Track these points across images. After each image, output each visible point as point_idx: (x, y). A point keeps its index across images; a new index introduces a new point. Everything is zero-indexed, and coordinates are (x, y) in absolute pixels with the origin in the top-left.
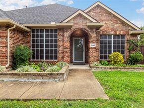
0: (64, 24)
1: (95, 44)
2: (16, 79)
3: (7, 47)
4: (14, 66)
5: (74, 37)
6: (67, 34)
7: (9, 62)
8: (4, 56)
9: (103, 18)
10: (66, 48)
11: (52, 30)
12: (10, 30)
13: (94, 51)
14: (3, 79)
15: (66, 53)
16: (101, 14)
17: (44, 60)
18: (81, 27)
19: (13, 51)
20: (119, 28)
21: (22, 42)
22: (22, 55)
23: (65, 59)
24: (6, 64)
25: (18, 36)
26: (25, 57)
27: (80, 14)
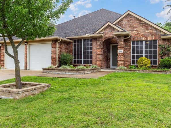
0: (96, 35)
1: (122, 50)
2: (59, 72)
3: (56, 54)
4: (60, 65)
5: (112, 44)
6: (99, 43)
7: (57, 64)
8: (54, 60)
9: (135, 25)
10: (98, 55)
11: (88, 39)
12: (58, 43)
13: (122, 57)
14: (53, 72)
15: (99, 58)
16: (132, 21)
17: (83, 64)
18: (111, 36)
19: (60, 57)
20: (150, 33)
21: (67, 50)
22: (65, 59)
23: (97, 63)
24: (56, 65)
25: (64, 46)
26: (67, 61)
27: (109, 26)
